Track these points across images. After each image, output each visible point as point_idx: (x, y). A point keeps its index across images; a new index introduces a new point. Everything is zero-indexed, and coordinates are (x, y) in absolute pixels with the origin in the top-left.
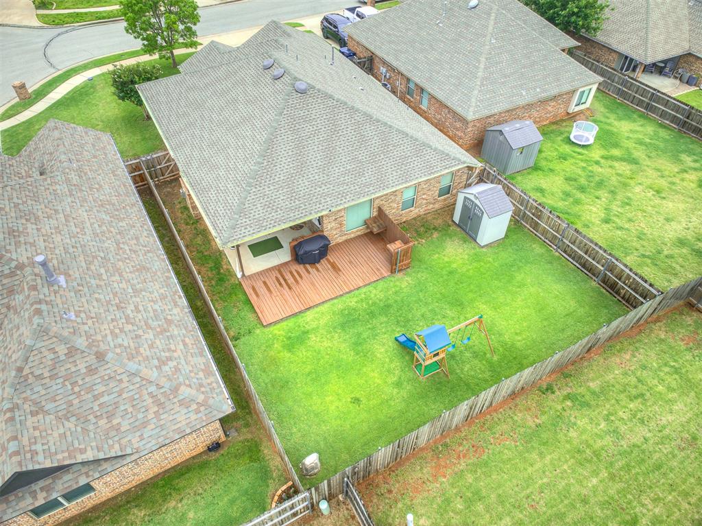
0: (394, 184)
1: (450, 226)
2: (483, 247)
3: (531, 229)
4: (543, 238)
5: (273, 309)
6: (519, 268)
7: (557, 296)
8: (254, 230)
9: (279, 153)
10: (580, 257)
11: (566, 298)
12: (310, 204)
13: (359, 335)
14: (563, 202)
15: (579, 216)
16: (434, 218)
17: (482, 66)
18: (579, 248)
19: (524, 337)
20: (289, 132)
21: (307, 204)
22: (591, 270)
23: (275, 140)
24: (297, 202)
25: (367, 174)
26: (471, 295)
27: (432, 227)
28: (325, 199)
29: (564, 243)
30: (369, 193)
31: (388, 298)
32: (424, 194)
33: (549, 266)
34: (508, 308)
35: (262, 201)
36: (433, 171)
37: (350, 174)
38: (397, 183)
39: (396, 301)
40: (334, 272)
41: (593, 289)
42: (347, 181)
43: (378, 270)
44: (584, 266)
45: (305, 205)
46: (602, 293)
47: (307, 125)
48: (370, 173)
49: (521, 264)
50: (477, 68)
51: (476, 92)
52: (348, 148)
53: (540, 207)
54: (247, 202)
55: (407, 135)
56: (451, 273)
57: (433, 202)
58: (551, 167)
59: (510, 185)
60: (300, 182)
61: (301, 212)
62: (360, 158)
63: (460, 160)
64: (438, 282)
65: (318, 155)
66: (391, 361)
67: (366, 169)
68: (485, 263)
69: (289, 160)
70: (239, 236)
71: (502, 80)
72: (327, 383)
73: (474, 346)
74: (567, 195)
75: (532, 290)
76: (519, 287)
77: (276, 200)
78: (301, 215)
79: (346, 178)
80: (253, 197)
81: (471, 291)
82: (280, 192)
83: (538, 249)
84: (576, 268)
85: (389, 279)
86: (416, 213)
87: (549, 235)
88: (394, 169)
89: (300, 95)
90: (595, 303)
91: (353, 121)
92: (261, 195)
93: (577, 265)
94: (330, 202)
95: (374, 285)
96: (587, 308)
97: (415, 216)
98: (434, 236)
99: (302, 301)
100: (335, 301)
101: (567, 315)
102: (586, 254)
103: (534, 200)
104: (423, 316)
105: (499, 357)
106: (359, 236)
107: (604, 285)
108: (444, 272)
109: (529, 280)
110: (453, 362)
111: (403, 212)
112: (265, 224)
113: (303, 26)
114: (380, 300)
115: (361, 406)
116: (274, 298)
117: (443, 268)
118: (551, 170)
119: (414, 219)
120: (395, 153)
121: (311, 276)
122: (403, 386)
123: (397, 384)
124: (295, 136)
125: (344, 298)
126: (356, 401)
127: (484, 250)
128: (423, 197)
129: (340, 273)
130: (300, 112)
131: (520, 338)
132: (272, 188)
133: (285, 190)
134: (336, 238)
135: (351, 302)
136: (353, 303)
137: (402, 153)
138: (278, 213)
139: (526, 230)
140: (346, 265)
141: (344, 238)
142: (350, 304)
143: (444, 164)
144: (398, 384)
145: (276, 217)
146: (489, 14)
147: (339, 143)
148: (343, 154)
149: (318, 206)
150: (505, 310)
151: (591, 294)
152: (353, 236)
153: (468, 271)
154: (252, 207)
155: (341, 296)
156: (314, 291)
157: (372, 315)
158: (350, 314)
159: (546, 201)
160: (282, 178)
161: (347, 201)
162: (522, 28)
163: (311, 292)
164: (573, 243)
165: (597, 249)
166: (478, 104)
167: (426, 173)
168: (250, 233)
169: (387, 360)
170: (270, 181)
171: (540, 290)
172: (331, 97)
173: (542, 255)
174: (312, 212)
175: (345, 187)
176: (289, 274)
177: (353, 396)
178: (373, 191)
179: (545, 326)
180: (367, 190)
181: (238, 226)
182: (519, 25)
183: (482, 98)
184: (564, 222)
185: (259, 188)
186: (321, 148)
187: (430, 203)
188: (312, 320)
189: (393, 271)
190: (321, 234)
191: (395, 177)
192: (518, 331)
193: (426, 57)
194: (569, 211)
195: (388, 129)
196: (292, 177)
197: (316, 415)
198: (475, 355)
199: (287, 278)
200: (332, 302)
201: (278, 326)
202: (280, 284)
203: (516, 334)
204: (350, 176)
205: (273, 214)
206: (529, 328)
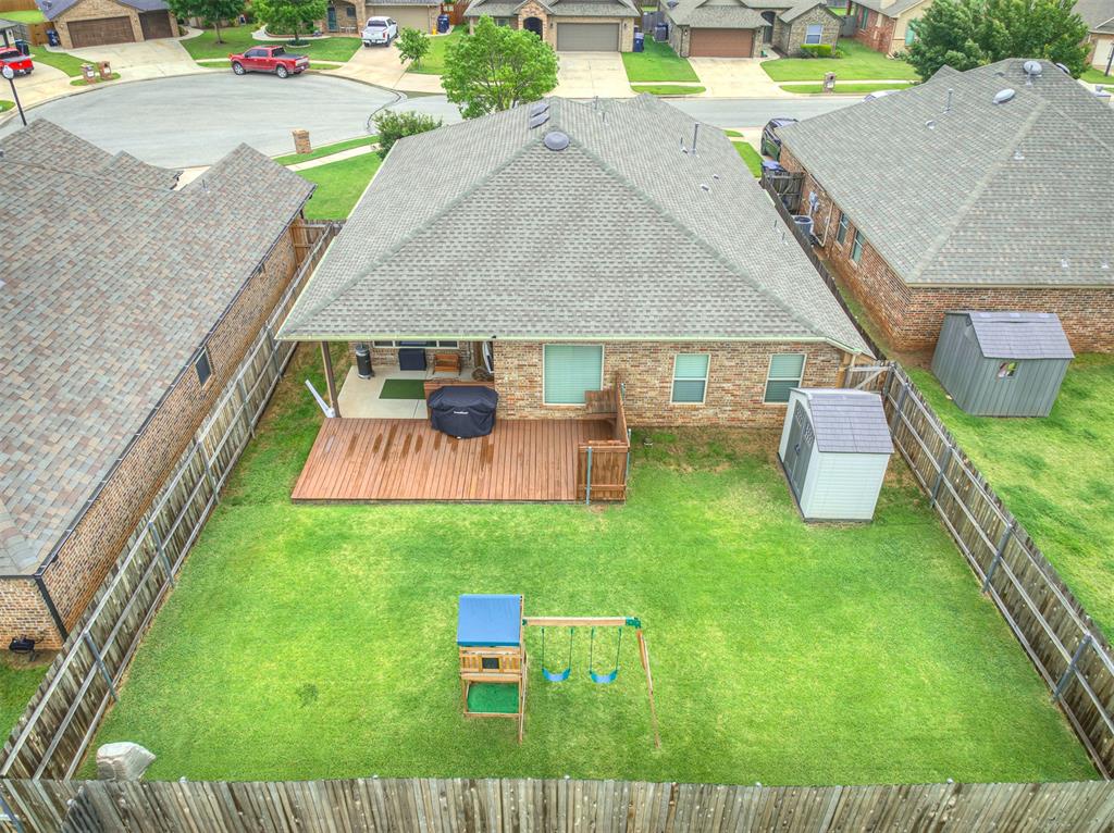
0: (643, 330)
1: (766, 462)
2: (807, 521)
3: (950, 525)
4: (967, 551)
5: (328, 479)
6: (864, 591)
7: (919, 686)
8: (345, 326)
9: (460, 226)
10: (1031, 619)
11: (943, 700)
12: (463, 315)
13: (425, 578)
14: (1077, 501)
15: (1104, 542)
16: (743, 439)
17: (975, 195)
18: (1029, 592)
19: (766, 737)
20: (496, 200)
21: (459, 313)
22: (1048, 659)
23: (465, 205)
24: (444, 306)
25: (597, 298)
26: (706, 599)
27: (729, 451)
28: (496, 315)
29: (1004, 572)
30: (584, 330)
31: (536, 540)
32: (728, 381)
33: (947, 615)
34: (774, 660)
35: (386, 287)
36: (738, 329)
37: (566, 289)
38: (649, 329)
39: (545, 550)
40: (478, 461)
41: (1037, 713)
42: (554, 298)
43: (558, 483)
44: (1035, 644)
45: (454, 315)
46: (1057, 731)
47: (533, 196)
48: (605, 298)
49: (874, 585)
50: (963, 196)
51: (942, 237)
52: (585, 248)
53: (969, 473)
54: (362, 282)
55: (716, 255)
56: (698, 542)
57: (751, 405)
58: (1092, 430)
59: (926, 414)
60: (469, 277)
61: (440, 322)
62: (601, 269)
63: (810, 326)
64: (657, 548)
65: (525, 244)
66: (438, 653)
67: (601, 289)
68: (788, 553)
69: (470, 239)
70: (316, 328)
71: (1017, 230)
72: (293, 636)
73: (630, 703)
74: (1100, 492)
75: (864, 647)
76: (834, 628)
77: (411, 293)
78: (437, 328)
79: (556, 293)
80: (377, 277)
81: (713, 592)
82: (426, 282)
83: (943, 570)
84: (1019, 647)
85: (567, 507)
86: (709, 419)
87: (978, 547)
88: (657, 303)
89: (548, 151)
90: (1021, 746)
91: (621, 210)
92: (392, 278)
93: (1022, 637)
94: (501, 323)
95: (530, 506)
96: (988, 747)
97: (706, 423)
98: (719, 469)
99: (383, 485)
100: (440, 507)
101: (915, 739)
102: (1042, 611)
103: (960, 454)
104: (571, 597)
105: (669, 754)
106: (571, 421)
107: (1070, 712)
108: (686, 536)
109: (870, 625)
110: (557, 715)
111: (677, 404)
112: (369, 322)
113: (742, 136)
114: (518, 537)
115: (307, 708)
116: (347, 462)
117: (689, 528)
118: (1090, 436)
119: (703, 429)
120: (675, 278)
121: (435, 452)
122: (417, 711)
123: (407, 702)
124: (503, 208)
125: (458, 508)
126: (310, 692)
127: (808, 528)
128: (726, 385)
129: (487, 466)
130: (533, 175)
131: (751, 736)
132: (416, 272)
133: (435, 282)
134: (522, 408)
135: (465, 519)
136: (467, 523)
137: (689, 283)
138: (401, 313)
139: (938, 524)
140: (508, 458)
141: (539, 414)
142: (460, 523)
143: (769, 323)
144: (410, 703)
145: (394, 318)
146: (1027, 113)
147: (573, 236)
148: (572, 255)
149: (477, 323)
150: (761, 661)
151: (1022, 721)
152: (558, 415)
153: (738, 552)
154: (365, 292)
155: (457, 502)
156: (418, 478)
157: (480, 554)
158: (443, 538)
159: (1034, 488)
160: (442, 263)
161: (534, 330)
162: (1100, 148)
163: (412, 476)
164: (1020, 576)
165: (1065, 602)
166: (940, 259)
167: (721, 329)
168: (336, 329)
169: (433, 647)
170: (419, 261)
171: (885, 656)
172: (602, 166)
173: (943, 587)
174: (461, 329)
175: (543, 308)
176: (404, 438)
177: (313, 682)
178: (592, 329)
179: (837, 740)
180: (583, 323)
181: (324, 313)
182: (1092, 141)
183: (953, 251)
184: (1008, 517)
185: (394, 268)
186: (537, 235)
187: (745, 407)
188: (373, 523)
189: (580, 497)
190: (487, 384)
191: (652, 318)
192: (759, 720)
193: (881, 176)
194: (1084, 523)
195: (683, 236)
196: (459, 266)
197: (223, 683)
198: (618, 723)
199: (395, 441)
200: (432, 507)
201: (314, 510)
202: (376, 448)
203: (751, 723)
204: (564, 293)
205: (392, 312)
206: (793, 724)
